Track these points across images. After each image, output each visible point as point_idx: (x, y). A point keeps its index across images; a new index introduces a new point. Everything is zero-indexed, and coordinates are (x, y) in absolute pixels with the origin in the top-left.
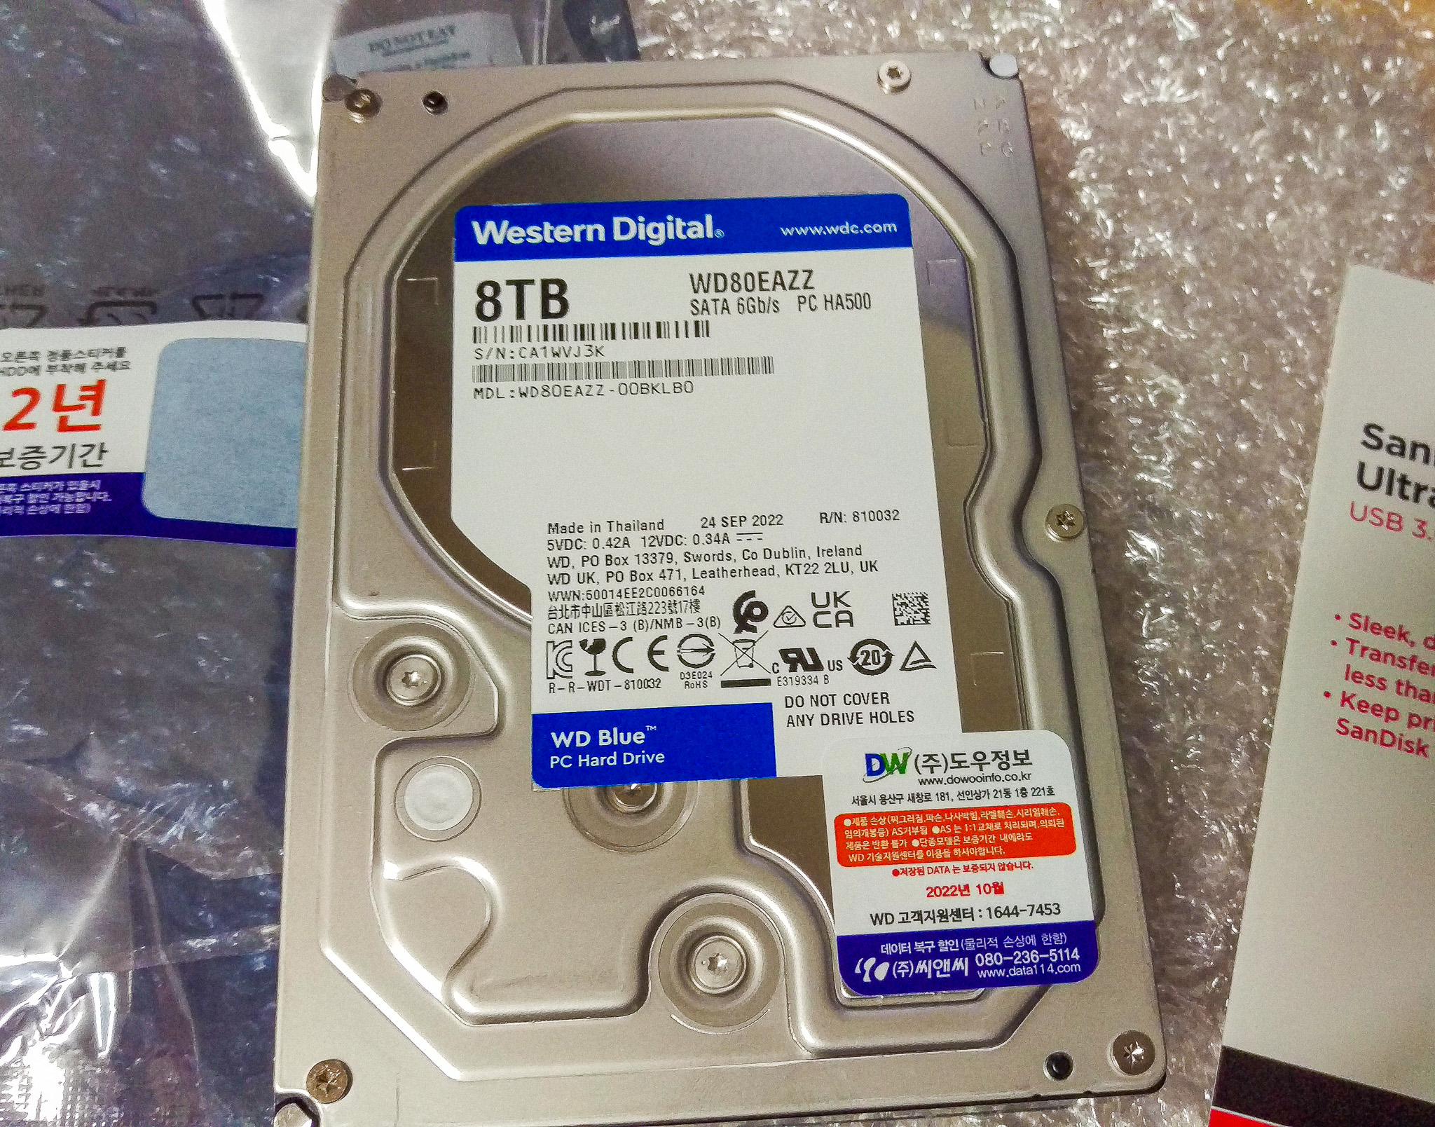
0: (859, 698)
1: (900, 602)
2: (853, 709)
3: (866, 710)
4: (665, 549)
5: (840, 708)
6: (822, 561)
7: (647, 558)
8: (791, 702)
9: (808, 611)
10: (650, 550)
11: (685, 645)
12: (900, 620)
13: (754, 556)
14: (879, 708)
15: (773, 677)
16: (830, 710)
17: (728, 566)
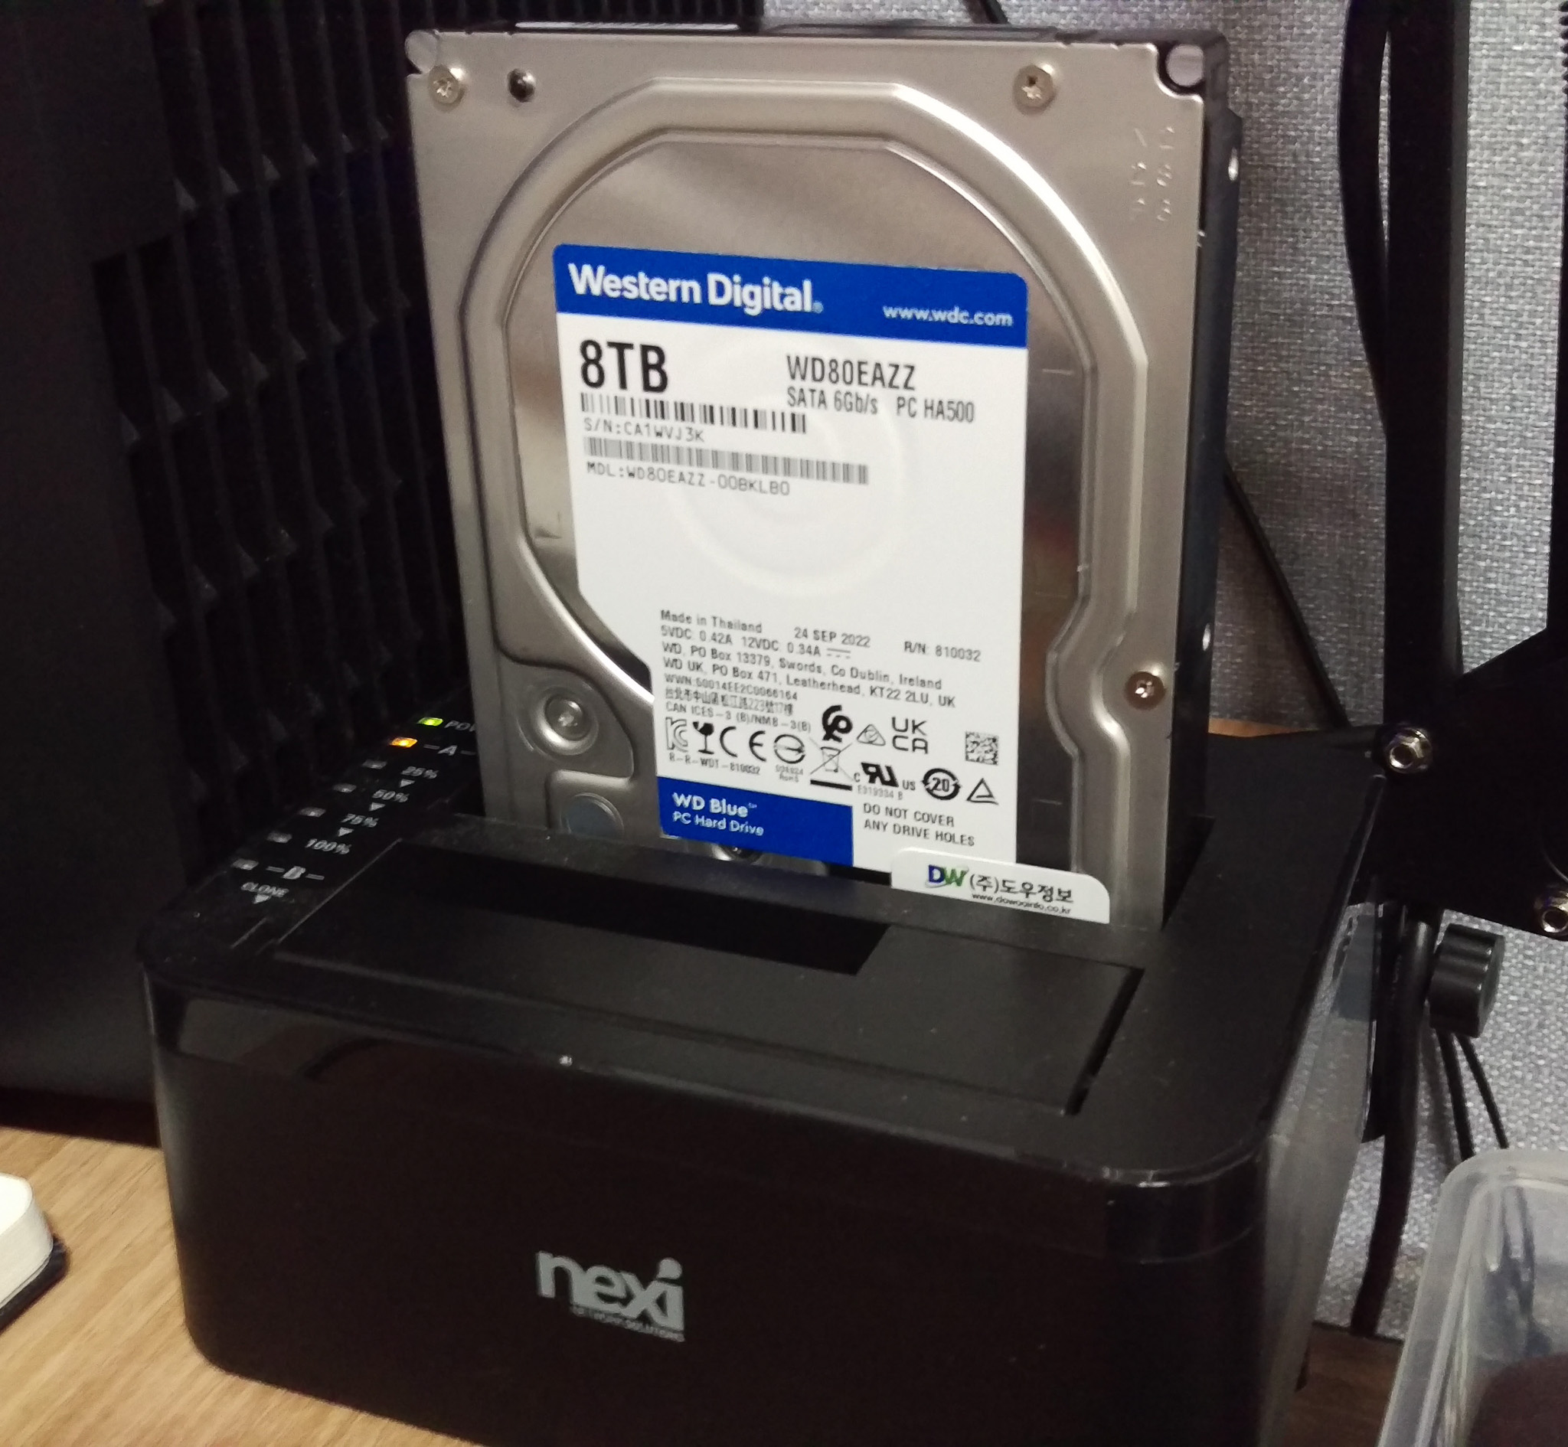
0: (929, 818)
1: (973, 741)
2: (920, 825)
3: (933, 828)
4: (764, 652)
5: (910, 822)
6: (905, 688)
7: (748, 658)
8: (870, 809)
9: (889, 733)
10: (750, 651)
11: (781, 741)
12: (972, 756)
13: (841, 673)
14: (945, 829)
15: (855, 785)
16: (901, 822)
17: (819, 678)
